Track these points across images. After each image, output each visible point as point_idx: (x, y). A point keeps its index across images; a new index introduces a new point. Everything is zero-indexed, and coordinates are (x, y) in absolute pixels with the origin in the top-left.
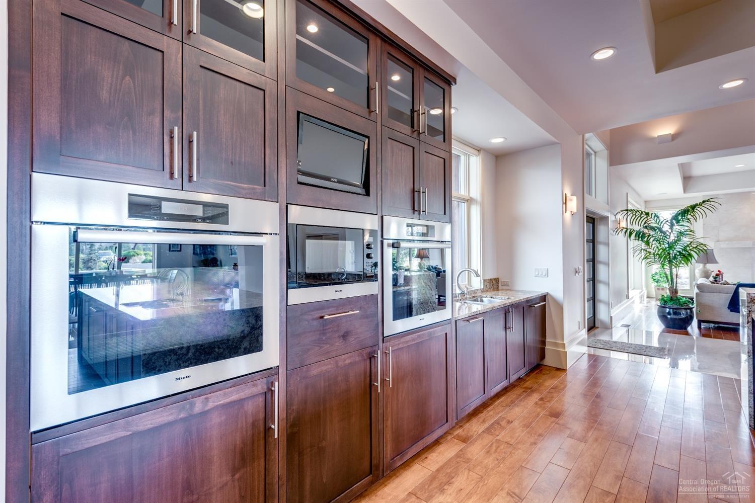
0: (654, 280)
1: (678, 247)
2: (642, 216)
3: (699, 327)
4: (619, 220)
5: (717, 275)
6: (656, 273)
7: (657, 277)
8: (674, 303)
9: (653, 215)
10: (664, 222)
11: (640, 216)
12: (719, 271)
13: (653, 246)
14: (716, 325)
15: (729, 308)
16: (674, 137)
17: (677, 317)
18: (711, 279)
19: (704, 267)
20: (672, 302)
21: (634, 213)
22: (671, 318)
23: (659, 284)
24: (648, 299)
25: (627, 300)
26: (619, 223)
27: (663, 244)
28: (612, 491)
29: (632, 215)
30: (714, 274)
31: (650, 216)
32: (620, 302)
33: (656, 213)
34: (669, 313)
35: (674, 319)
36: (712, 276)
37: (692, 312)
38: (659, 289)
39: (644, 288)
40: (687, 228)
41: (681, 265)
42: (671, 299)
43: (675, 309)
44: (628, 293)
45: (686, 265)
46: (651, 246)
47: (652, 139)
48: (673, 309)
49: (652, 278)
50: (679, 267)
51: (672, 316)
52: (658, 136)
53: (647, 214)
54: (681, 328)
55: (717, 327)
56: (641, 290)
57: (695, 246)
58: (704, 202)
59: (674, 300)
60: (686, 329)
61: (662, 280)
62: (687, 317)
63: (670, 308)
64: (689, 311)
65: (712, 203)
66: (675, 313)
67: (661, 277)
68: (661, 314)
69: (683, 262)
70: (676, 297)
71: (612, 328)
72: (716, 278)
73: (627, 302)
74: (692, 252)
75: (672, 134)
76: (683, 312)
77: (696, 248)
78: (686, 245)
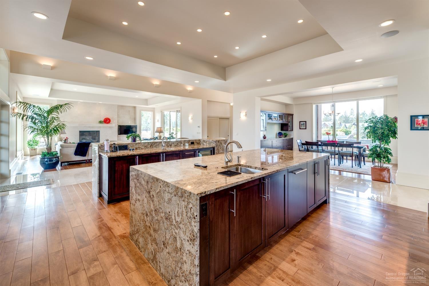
0: (29, 144)
1: (52, 125)
2: (30, 107)
3: (61, 166)
4: (13, 108)
5: (65, 140)
6: (31, 141)
7: (31, 143)
8: (50, 155)
9: (38, 107)
10: (44, 112)
11: (29, 107)
12: (67, 138)
13: (38, 125)
14: (68, 163)
15: (74, 154)
16: (53, 68)
17: (51, 162)
18: (63, 141)
19: (60, 136)
20: (49, 155)
21: (25, 105)
22: (48, 164)
23: (32, 147)
24: (25, 156)
25: (16, 158)
26: (14, 110)
27: (44, 124)
28: (60, 249)
29: (23, 106)
30: (64, 139)
31: (36, 107)
32: (13, 160)
33: (39, 106)
34: (47, 161)
35: (50, 164)
36: (63, 140)
37: (58, 158)
38: (32, 150)
39: (23, 150)
40: (56, 116)
41: (53, 135)
42: (48, 153)
43: (50, 158)
44: (16, 154)
45: (55, 135)
46: (37, 125)
47: (40, 65)
48: (49, 158)
49: (28, 144)
50: (52, 136)
51: (48, 163)
52: (44, 65)
53: (34, 106)
54: (53, 168)
55: (69, 164)
56: (21, 152)
57: (60, 125)
58: (66, 104)
59: (50, 154)
60: (55, 168)
61: (34, 144)
62: (56, 161)
63: (47, 159)
64: (57, 158)
65: (70, 106)
66: (50, 161)
67: (33, 143)
68: (42, 163)
69: (54, 134)
70: (51, 152)
71: (10, 177)
72: (65, 141)
73: (16, 159)
74: (59, 129)
75: (52, 66)
76: (54, 159)
77: (61, 126)
78: (56, 125)
